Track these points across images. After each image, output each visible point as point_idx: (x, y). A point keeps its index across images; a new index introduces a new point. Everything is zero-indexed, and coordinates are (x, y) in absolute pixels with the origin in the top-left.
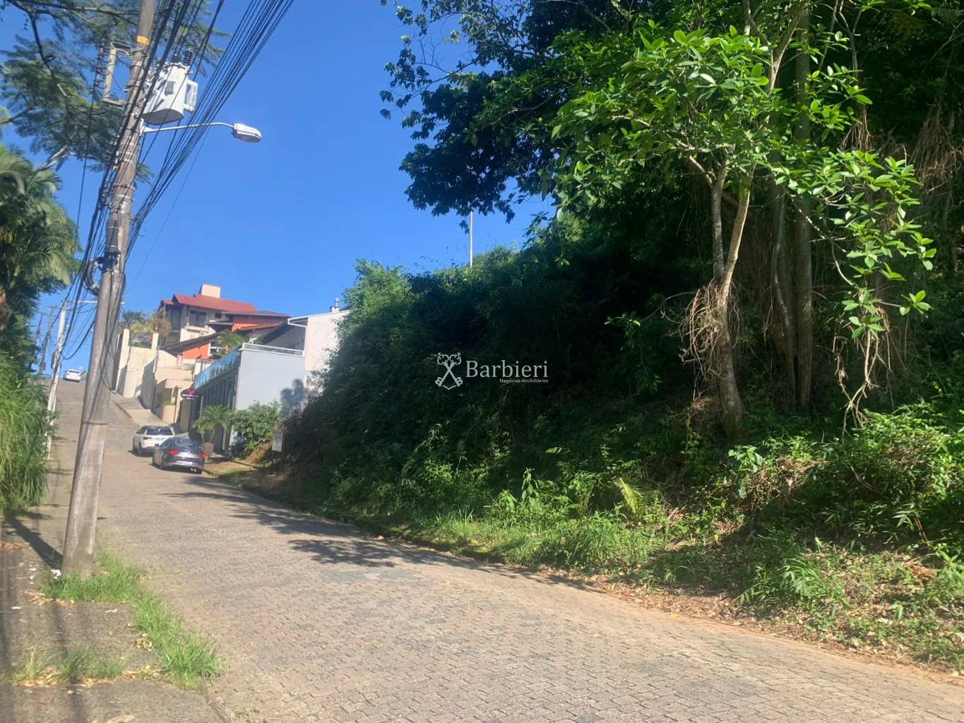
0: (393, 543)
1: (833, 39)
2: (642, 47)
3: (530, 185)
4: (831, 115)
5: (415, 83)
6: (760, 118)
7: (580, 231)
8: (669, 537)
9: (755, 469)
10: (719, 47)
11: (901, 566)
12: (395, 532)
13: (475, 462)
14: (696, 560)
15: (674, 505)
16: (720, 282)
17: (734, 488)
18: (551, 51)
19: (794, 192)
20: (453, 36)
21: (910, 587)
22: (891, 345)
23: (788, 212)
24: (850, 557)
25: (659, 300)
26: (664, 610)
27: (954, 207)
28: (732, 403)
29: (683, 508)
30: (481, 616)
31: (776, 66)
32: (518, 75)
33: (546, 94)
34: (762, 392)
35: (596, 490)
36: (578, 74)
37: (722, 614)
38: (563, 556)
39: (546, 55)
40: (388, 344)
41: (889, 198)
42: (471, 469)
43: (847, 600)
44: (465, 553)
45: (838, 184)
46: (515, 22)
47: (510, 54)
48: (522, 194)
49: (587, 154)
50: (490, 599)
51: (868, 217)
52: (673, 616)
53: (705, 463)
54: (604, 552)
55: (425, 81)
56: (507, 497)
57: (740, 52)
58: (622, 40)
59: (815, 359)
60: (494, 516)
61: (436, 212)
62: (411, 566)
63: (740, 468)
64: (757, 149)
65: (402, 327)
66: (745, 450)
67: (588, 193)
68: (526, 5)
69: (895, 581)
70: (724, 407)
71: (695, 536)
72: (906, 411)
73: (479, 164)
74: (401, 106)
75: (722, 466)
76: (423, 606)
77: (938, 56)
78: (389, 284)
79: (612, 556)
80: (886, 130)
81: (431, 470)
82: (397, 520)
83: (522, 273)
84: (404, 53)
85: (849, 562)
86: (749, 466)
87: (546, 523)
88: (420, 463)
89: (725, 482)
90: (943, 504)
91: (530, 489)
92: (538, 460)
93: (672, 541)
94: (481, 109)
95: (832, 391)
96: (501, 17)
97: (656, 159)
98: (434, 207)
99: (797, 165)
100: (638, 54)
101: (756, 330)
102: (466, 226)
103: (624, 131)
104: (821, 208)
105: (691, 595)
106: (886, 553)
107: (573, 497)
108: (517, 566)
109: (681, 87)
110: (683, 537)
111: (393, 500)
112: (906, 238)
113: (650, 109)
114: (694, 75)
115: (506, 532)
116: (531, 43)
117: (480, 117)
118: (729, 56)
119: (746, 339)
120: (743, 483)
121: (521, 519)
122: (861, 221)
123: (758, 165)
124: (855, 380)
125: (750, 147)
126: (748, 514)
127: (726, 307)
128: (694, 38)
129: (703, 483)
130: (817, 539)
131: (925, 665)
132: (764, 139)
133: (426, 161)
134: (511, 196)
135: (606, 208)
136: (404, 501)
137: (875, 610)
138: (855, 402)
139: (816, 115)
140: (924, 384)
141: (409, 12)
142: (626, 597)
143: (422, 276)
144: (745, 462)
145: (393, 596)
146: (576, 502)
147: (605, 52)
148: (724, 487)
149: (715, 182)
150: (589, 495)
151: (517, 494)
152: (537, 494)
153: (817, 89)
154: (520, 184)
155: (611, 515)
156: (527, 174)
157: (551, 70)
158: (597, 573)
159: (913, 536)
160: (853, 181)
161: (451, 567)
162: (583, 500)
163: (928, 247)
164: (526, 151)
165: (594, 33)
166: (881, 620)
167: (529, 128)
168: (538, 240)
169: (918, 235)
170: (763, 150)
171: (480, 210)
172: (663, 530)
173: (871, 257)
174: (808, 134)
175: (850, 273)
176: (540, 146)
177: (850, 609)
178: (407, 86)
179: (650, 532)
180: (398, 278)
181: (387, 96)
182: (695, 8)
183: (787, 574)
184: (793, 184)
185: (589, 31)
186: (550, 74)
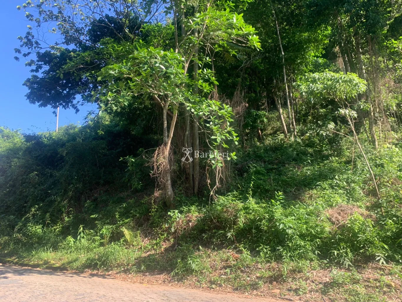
0: (7, 267)
1: (206, 59)
2: (137, 50)
3: (88, 99)
4: (206, 87)
5: (33, 47)
6: (181, 84)
7: (109, 120)
8: (143, 251)
9: (178, 219)
10: (166, 55)
11: (229, 254)
12: (9, 261)
13: (55, 223)
14: (154, 260)
15: (146, 237)
16: (166, 145)
17: (170, 228)
18: (99, 45)
19: (193, 113)
20: (53, 30)
21: (232, 262)
22: (225, 171)
23: (191, 120)
24: (212, 253)
25: (142, 151)
26: (141, 283)
27: (244, 123)
28: (169, 193)
29: (149, 238)
30: (55, 297)
31: (187, 65)
32: (84, 52)
33: (96, 62)
34: (181, 188)
35: (113, 233)
36: (110, 56)
37: (164, 282)
38: (96, 264)
39: (96, 46)
40: (10, 166)
41: (224, 118)
42: (52, 227)
43: (210, 270)
44: (47, 268)
45: (208, 112)
46: (83, 30)
47: (80, 43)
48: (83, 102)
49: (114, 89)
50: (60, 289)
51: (217, 125)
52: (144, 285)
53: (159, 218)
54: (115, 260)
55: (38, 47)
56: (70, 239)
57: (174, 59)
58: (129, 46)
59: (199, 175)
60: (63, 249)
61: (41, 106)
62: (18, 277)
63: (172, 220)
64: (180, 96)
65: (18, 158)
66: (174, 212)
67: (113, 105)
68: (88, 24)
69: (227, 261)
70: (167, 195)
71: (154, 249)
72: (230, 195)
73: (64, 87)
74: (25, 57)
75: (165, 219)
76: (24, 296)
77: (239, 71)
78: (13, 137)
79: (119, 262)
80: (223, 94)
81: (31, 229)
82: (10, 255)
83: (82, 136)
84: (28, 33)
85: (211, 255)
86: (176, 218)
87: (89, 250)
88: (25, 225)
89: (166, 226)
90: (242, 229)
91: (82, 235)
92: (86, 220)
93: (144, 253)
94: (66, 64)
95: (205, 188)
96: (77, 27)
97: (142, 95)
98: (40, 103)
99: (194, 103)
100: (136, 52)
101: (179, 164)
102: (56, 113)
103: (129, 81)
104: (202, 120)
105: (152, 275)
106: (224, 250)
107: (102, 237)
108: (74, 271)
109: (152, 69)
110: (149, 250)
111: (9, 245)
112: (229, 133)
113: (140, 74)
114: (157, 65)
115: (69, 256)
116: (90, 40)
117: (65, 67)
118: (170, 60)
119: (175, 167)
120: (173, 226)
121: (77, 249)
122: (215, 126)
123: (180, 102)
124: (213, 184)
125: (177, 95)
126: (175, 238)
127: (168, 155)
128: (158, 51)
129: (157, 227)
130: (200, 246)
131: (237, 292)
132: (182, 92)
133: (37, 83)
134: (78, 102)
135: (121, 112)
136: (15, 245)
137: (220, 272)
138: (213, 192)
139: (200, 86)
140: (235, 185)
141: (32, 16)
142: (124, 279)
143: (31, 135)
144: (174, 217)
145: (7, 293)
146: (103, 239)
147: (122, 49)
148: (166, 228)
149: (164, 106)
150: (109, 235)
151: (75, 237)
152: (85, 237)
153: (201, 76)
154: (83, 97)
155: (119, 244)
156: (86, 94)
157: (99, 52)
158: (112, 270)
159: (233, 242)
160: (213, 111)
161: (39, 275)
162: (107, 237)
163: (236, 137)
164: (86, 84)
165: (118, 41)
166: (222, 276)
167: (88, 74)
168: (90, 122)
169: (233, 132)
170: (183, 96)
171: (63, 107)
172: (141, 248)
173: (219, 139)
174: (198, 92)
175: (212, 144)
176: (92, 82)
177: (211, 273)
178: (29, 48)
179: (135, 249)
180: (18, 135)
181: (18, 51)
182: (158, 39)
183: (189, 262)
184: (193, 110)
185: (115, 40)
186: (98, 54)
